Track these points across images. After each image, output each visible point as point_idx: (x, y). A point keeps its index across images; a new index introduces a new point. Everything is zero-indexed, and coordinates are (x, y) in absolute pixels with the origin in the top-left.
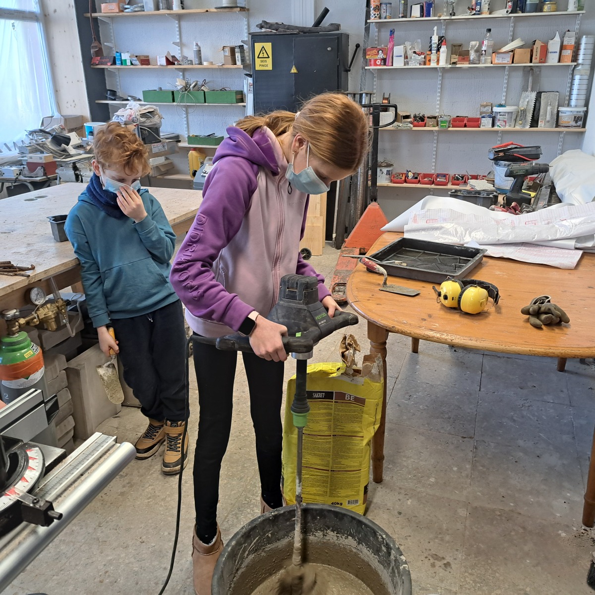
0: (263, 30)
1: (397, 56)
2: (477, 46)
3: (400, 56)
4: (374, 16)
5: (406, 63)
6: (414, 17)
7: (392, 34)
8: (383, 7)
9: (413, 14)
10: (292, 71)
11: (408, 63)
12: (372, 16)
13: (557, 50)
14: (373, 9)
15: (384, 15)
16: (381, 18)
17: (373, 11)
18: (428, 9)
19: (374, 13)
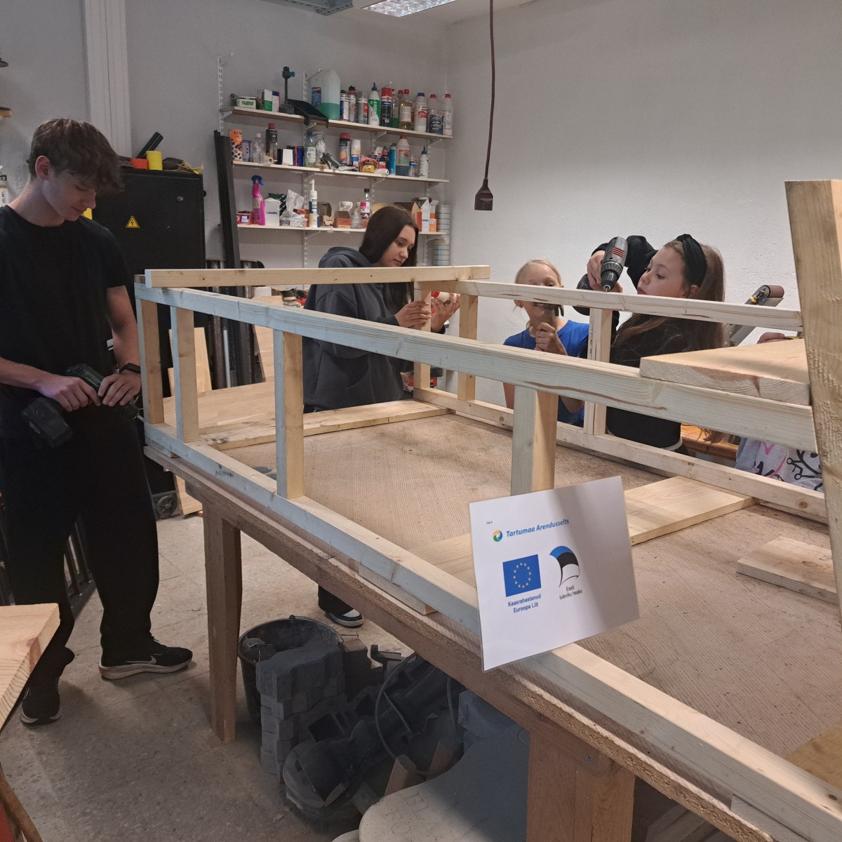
1: (270, 213)
2: (351, 207)
3: (274, 213)
4: (239, 157)
5: (281, 223)
6: (285, 164)
7: (257, 181)
8: (245, 145)
9: (284, 161)
10: (130, 225)
11: (289, 223)
12: (236, 156)
13: (428, 218)
14: (236, 147)
15: (247, 156)
16: (244, 160)
17: (237, 149)
18: (300, 157)
19: (239, 152)
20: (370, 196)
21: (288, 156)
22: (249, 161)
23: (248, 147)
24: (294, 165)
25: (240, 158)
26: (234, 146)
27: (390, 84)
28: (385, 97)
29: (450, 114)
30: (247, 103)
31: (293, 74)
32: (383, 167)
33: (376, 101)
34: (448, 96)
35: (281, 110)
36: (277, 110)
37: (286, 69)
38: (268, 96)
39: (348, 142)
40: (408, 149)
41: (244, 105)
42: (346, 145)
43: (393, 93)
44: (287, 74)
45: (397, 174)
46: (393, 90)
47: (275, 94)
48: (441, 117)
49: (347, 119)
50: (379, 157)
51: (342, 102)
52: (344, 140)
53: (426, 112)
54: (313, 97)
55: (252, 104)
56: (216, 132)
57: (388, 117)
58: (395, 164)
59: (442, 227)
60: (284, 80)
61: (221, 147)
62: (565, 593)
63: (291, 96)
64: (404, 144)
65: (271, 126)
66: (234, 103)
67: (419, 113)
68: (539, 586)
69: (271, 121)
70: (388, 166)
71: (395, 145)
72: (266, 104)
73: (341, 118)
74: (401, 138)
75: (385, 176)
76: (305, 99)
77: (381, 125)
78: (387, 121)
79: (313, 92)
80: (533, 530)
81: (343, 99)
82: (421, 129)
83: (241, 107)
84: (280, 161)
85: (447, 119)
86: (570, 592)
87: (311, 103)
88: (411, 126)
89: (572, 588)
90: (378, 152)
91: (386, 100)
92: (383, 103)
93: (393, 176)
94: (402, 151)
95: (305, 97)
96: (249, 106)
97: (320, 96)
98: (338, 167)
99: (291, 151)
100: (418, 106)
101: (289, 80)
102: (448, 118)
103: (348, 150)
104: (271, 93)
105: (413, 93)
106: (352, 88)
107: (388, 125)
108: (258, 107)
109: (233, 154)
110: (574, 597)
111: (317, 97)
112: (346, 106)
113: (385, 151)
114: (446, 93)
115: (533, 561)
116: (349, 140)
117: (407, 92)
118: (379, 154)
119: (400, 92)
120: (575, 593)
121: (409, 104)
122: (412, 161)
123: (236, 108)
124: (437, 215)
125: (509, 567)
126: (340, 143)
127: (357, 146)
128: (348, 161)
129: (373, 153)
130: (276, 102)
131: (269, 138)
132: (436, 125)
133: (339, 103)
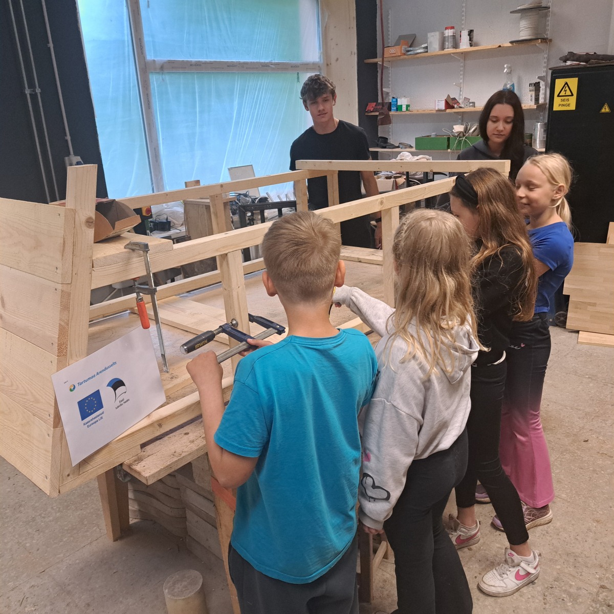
0: (569, 63)
10: (603, 111)
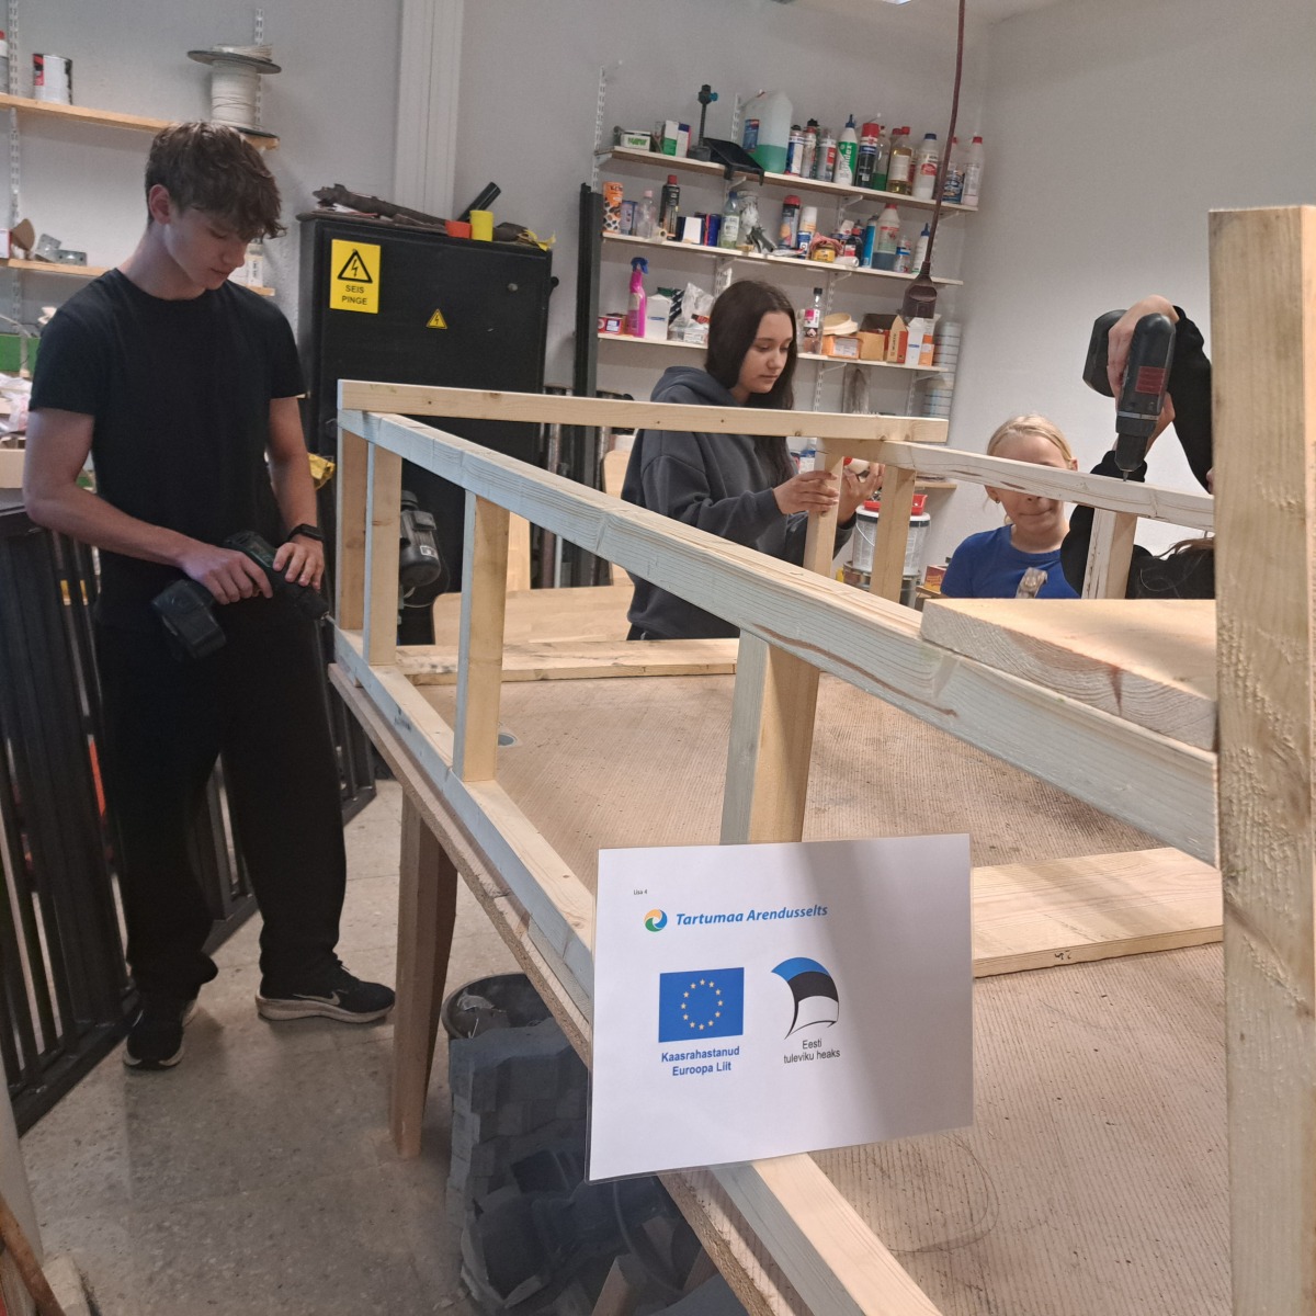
1: (653, 318)
3: (661, 319)
4: (614, 226)
5: (670, 335)
6: (688, 242)
7: (639, 267)
8: (627, 208)
9: (686, 235)
10: (433, 323)
11: (681, 336)
12: (609, 225)
13: (919, 342)
14: (611, 211)
15: (628, 226)
16: (623, 232)
17: (612, 215)
18: (712, 231)
19: (614, 218)
20: (824, 301)
21: (693, 229)
22: (630, 233)
23: (631, 212)
24: (702, 242)
25: (616, 228)
26: (608, 209)
27: (879, 117)
28: (865, 138)
29: (978, 170)
30: (636, 142)
31: (715, 97)
32: (849, 254)
33: (851, 144)
34: (978, 140)
35: (690, 154)
36: (684, 153)
37: (706, 88)
38: (672, 131)
39: (797, 211)
40: (897, 226)
41: (631, 145)
42: (793, 215)
43: (883, 132)
44: (706, 96)
45: (874, 267)
46: (883, 128)
47: (684, 127)
48: (961, 174)
49: (798, 172)
50: (846, 236)
51: (791, 145)
52: (790, 207)
53: (935, 165)
54: (746, 135)
55: (643, 142)
56: (584, 185)
57: (869, 172)
58: (873, 249)
59: (943, 358)
60: (701, 105)
61: (590, 208)
62: (800, 1051)
63: (709, 133)
64: (891, 218)
65: (671, 179)
66: (618, 141)
67: (924, 166)
68: (739, 1031)
69: (674, 172)
70: (860, 254)
71: (875, 218)
72: (666, 143)
73: (788, 170)
74: (888, 206)
75: (851, 269)
76: (733, 138)
77: (854, 184)
78: (865, 178)
79: (747, 127)
80: (739, 918)
81: (795, 139)
82: (923, 193)
83: (627, 147)
84: (679, 237)
85: (971, 178)
86: (811, 1051)
87: (741, 145)
88: (907, 187)
89: (817, 1044)
90: (846, 228)
91: (867, 144)
92: (862, 148)
93: (867, 269)
94: (885, 228)
95: (734, 135)
96: (639, 146)
97: (756, 135)
98: (772, 250)
99: (699, 221)
100: (922, 155)
101: (708, 106)
102: (974, 176)
103: (794, 223)
104: (677, 126)
105: (916, 133)
106: (813, 123)
107: (868, 185)
108: (653, 148)
109: (605, 220)
110: (818, 1061)
111: (752, 135)
112: (798, 150)
113: (859, 227)
114: (976, 134)
115: (732, 980)
116: (798, 207)
117: (905, 131)
118: (847, 232)
119: (895, 131)
120: (823, 1055)
121: (908, 152)
122: (903, 246)
123: (618, 148)
124: (936, 339)
125: (672, 985)
126: (784, 211)
127: (810, 216)
128: (793, 243)
129: (836, 230)
130: (683, 140)
131: (667, 197)
132: (952, 189)
133: (786, 146)
